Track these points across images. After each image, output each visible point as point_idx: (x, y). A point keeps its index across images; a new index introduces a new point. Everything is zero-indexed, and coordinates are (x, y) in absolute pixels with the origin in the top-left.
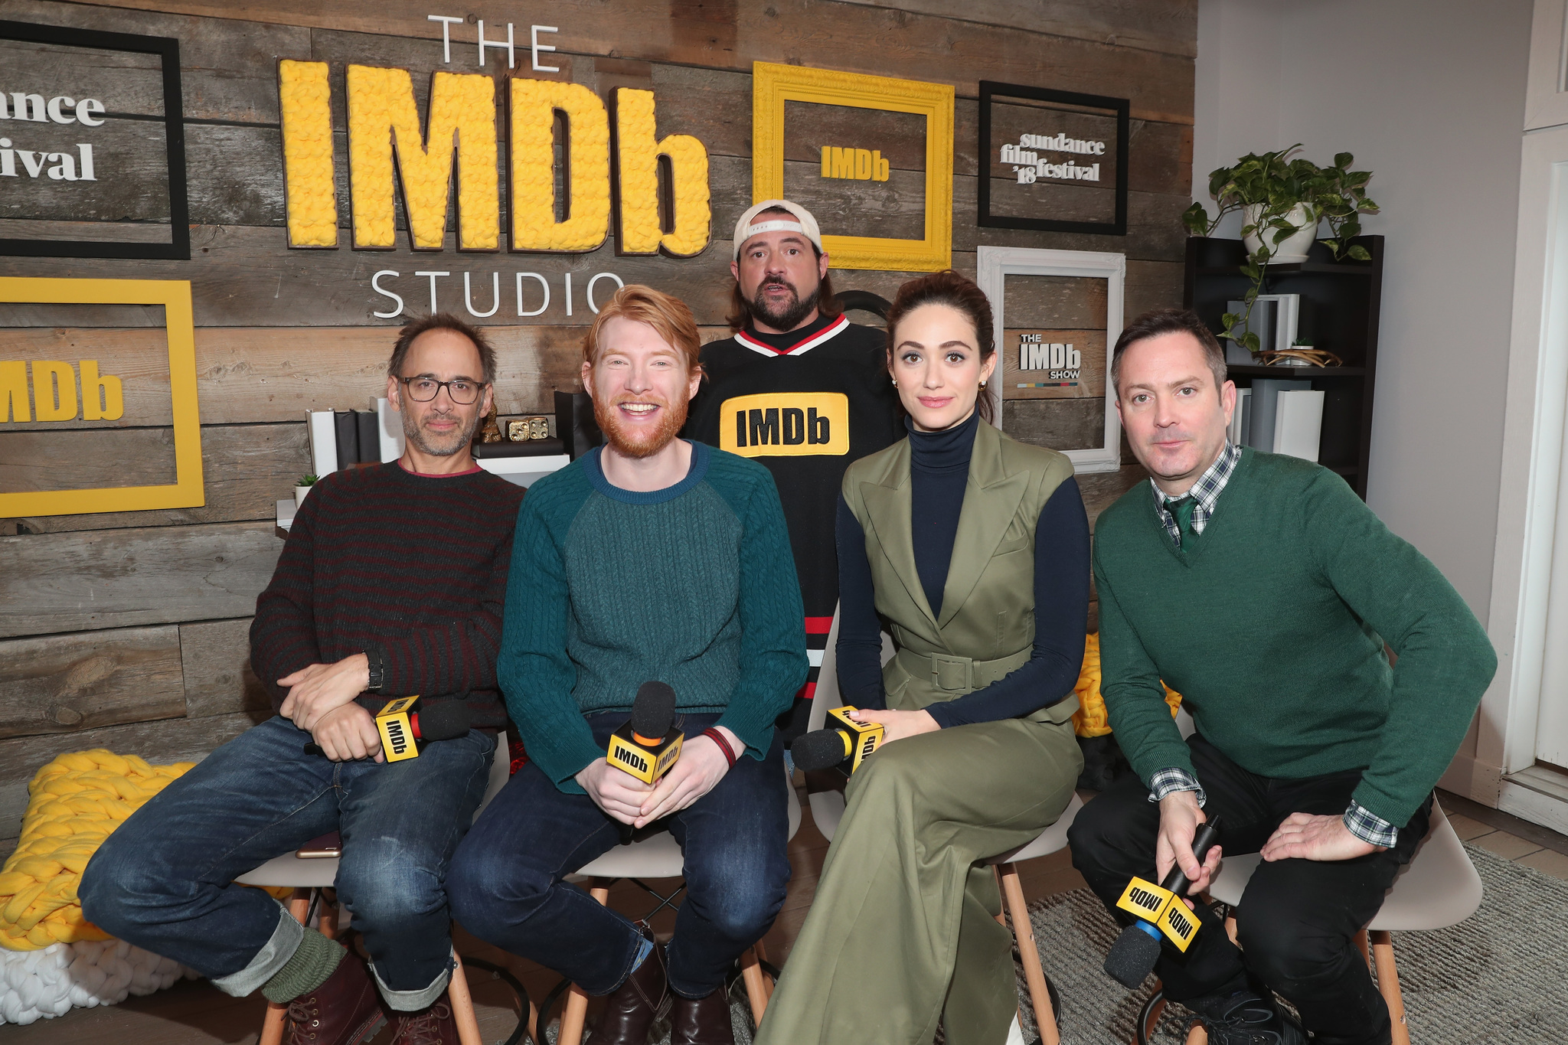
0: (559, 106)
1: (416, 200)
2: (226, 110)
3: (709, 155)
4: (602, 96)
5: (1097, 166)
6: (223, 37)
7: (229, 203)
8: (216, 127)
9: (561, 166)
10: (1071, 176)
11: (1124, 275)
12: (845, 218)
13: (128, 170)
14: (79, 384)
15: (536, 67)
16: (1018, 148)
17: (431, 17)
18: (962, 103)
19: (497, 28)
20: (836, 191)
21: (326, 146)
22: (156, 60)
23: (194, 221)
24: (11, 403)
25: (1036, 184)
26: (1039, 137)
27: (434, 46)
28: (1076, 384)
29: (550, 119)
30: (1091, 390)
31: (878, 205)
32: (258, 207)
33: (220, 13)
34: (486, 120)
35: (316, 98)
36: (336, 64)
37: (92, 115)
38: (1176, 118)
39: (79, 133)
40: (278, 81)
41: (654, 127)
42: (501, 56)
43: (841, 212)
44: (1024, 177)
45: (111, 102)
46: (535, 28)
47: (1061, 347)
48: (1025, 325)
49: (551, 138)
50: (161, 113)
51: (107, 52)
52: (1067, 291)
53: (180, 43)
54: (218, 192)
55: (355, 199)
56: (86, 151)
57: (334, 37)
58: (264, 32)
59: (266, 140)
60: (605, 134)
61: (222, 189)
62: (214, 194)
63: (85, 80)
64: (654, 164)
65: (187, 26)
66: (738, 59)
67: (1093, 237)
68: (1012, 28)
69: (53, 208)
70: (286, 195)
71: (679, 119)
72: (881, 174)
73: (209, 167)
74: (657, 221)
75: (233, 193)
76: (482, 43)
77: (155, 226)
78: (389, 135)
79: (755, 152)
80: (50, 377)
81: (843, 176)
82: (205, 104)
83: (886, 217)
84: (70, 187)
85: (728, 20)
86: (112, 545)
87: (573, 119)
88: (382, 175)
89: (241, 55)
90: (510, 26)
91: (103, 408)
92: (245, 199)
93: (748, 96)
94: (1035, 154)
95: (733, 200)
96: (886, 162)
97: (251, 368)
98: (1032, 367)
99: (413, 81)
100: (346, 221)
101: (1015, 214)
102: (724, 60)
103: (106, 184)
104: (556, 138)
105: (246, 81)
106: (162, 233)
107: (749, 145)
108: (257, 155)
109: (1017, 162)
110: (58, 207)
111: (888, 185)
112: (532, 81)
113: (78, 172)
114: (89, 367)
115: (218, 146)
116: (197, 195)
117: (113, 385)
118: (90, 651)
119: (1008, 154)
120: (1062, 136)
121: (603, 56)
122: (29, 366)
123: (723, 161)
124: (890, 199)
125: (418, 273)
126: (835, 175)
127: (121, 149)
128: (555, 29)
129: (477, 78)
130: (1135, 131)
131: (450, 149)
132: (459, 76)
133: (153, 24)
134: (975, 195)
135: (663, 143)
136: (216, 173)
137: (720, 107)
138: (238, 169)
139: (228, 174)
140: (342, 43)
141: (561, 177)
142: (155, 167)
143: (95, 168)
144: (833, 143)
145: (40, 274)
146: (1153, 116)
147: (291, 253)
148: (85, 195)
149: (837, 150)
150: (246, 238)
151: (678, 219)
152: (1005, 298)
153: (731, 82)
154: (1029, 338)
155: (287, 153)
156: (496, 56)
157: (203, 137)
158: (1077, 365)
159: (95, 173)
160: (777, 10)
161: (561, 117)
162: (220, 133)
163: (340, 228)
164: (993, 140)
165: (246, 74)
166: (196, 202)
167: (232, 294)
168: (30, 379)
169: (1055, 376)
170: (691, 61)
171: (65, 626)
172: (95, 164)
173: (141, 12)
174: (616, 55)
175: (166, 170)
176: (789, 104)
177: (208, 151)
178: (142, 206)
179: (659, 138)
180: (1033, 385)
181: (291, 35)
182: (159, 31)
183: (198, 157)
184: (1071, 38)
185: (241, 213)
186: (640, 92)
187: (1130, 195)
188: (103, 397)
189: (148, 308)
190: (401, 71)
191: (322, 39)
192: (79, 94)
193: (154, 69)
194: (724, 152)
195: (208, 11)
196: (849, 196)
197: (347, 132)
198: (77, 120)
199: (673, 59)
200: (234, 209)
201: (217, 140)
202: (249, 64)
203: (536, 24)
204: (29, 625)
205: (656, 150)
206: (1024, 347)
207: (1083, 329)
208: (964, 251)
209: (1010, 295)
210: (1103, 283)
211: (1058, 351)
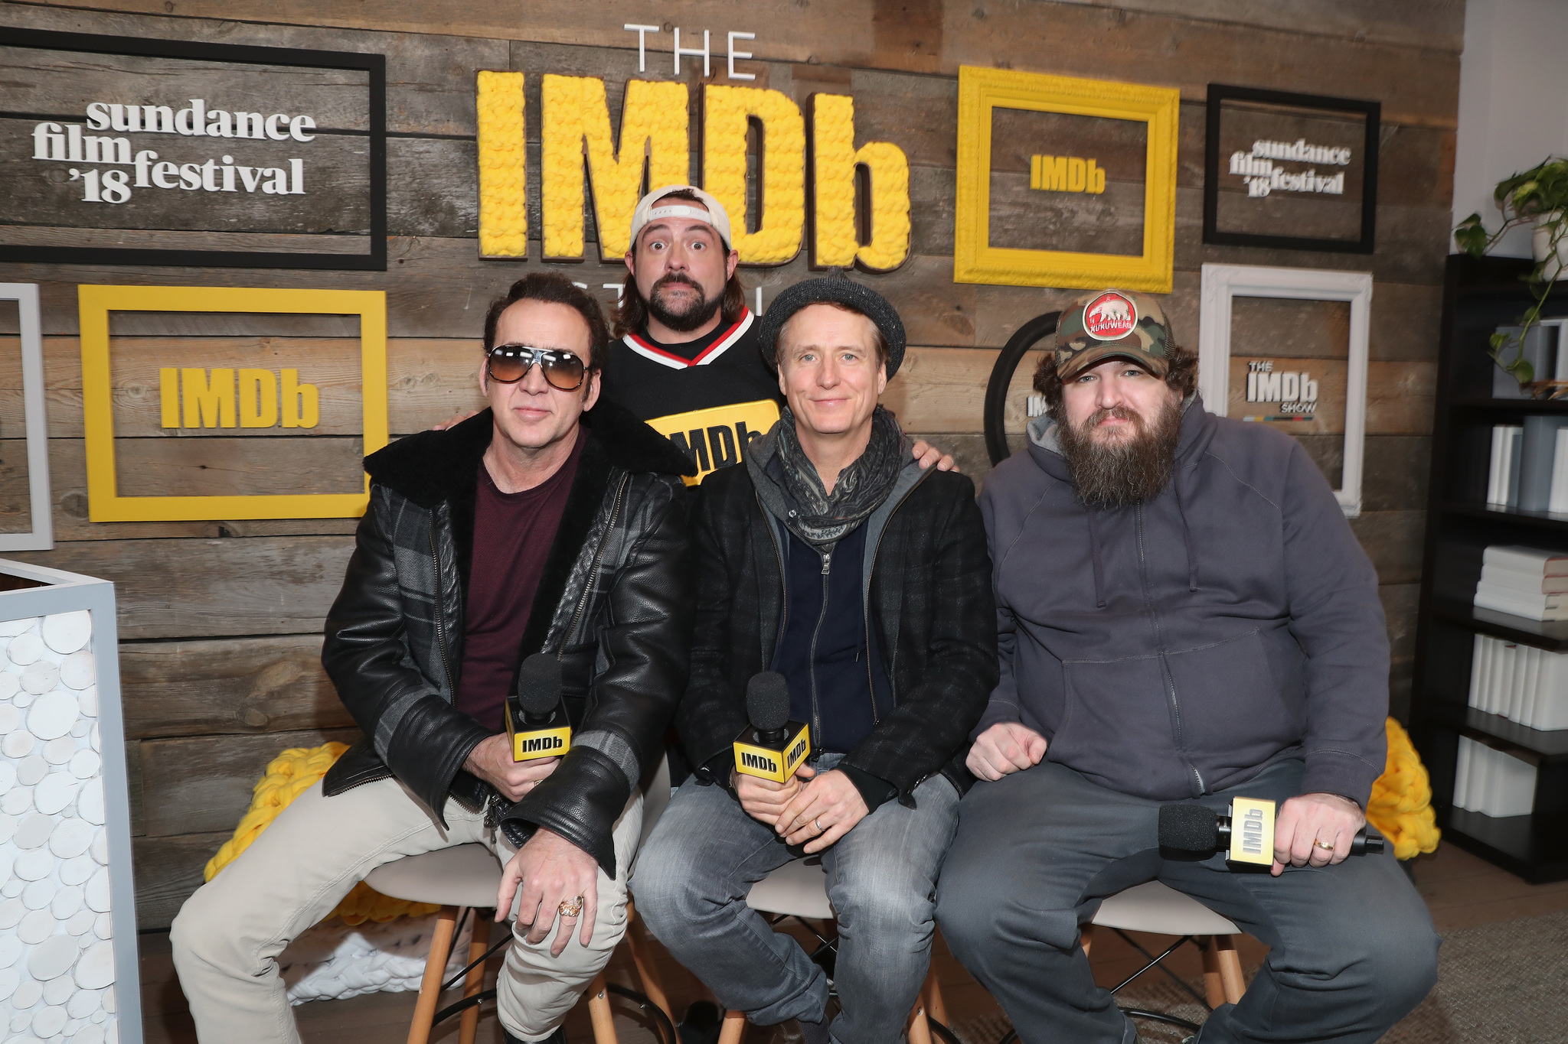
0: (754, 113)
1: (606, 209)
2: (426, 123)
3: (910, 165)
4: (798, 102)
5: (1340, 177)
6: (427, 52)
7: (426, 216)
8: (416, 140)
9: (755, 176)
10: (1310, 188)
11: (1370, 298)
12: (1055, 233)
13: (334, 184)
14: (279, 392)
15: (732, 74)
16: (1250, 157)
17: (627, 26)
18: (1188, 108)
19: (693, 35)
20: (1047, 203)
21: (520, 155)
22: (364, 76)
23: (392, 233)
24: (219, 410)
25: (1270, 197)
26: (1275, 145)
27: (630, 55)
28: (1310, 419)
29: (744, 126)
30: (1328, 425)
31: (1093, 219)
32: (453, 219)
33: (425, 28)
34: (678, 128)
35: (511, 108)
36: (532, 75)
37: (305, 131)
38: (1436, 122)
39: (292, 148)
40: (475, 91)
41: (852, 134)
42: (696, 65)
43: (1051, 227)
44: (1256, 189)
45: (322, 118)
46: (731, 35)
47: (1294, 376)
48: (1255, 351)
49: (744, 146)
50: (366, 127)
51: (320, 70)
52: (1303, 316)
53: (387, 59)
54: (415, 204)
55: (545, 209)
56: (297, 165)
57: (532, 49)
58: (465, 46)
59: (463, 152)
60: (801, 141)
61: (419, 201)
62: (411, 206)
63: (300, 98)
64: (852, 173)
65: (394, 43)
66: (944, 64)
67: (1335, 256)
68: (1246, 25)
69: (266, 221)
70: (479, 206)
71: (879, 127)
72: (1096, 185)
73: (408, 179)
74: (853, 232)
75: (429, 205)
76: (678, 51)
77: (356, 238)
78: (581, 144)
79: (960, 162)
80: (254, 384)
81: (1054, 187)
82: (407, 118)
83: (1100, 232)
84: (280, 200)
85: (934, 23)
86: (301, 551)
87: (768, 126)
88: (572, 185)
89: (443, 69)
90: (707, 33)
91: (300, 417)
92: (441, 211)
93: (953, 103)
94: (1270, 164)
95: (936, 212)
96: (1101, 173)
97: (439, 380)
98: (1261, 398)
99: (607, 90)
100: (535, 233)
101: (1245, 229)
102: (929, 64)
103: (314, 197)
104: (749, 146)
105: (446, 94)
106: (361, 245)
107: (953, 154)
108: (453, 167)
109: (1249, 171)
110: (270, 221)
111: (1104, 197)
112: (726, 88)
113: (289, 187)
114: (289, 375)
115: (418, 159)
116: (396, 208)
117: (310, 392)
118: (278, 655)
119: (1239, 163)
120: (1301, 143)
121: (801, 63)
122: (236, 373)
123: (925, 172)
124: (1105, 212)
125: (606, 286)
126: (1046, 186)
127: (329, 164)
128: (752, 36)
129: (671, 85)
130: (1386, 138)
131: (642, 157)
132: (653, 83)
133: (363, 42)
134: (1200, 209)
135: (861, 151)
136: (414, 185)
137: (923, 115)
138: (435, 181)
139: (426, 186)
140: (539, 55)
141: (754, 188)
142: (358, 180)
143: (304, 182)
144: (1044, 152)
145: (252, 285)
146: (1408, 119)
147: (482, 264)
148: (295, 208)
149: (1048, 160)
150: (440, 249)
151: (876, 231)
152: (1233, 321)
153: (935, 88)
154: (1259, 367)
155: (481, 163)
156: (691, 64)
157: (404, 150)
158: (1313, 397)
159: (304, 187)
160: (986, 11)
161: (755, 123)
162: (420, 145)
163: (530, 239)
164: (1222, 148)
165: (446, 88)
166: (395, 214)
167: (425, 305)
168: (237, 386)
169: (1287, 409)
170: (893, 66)
171: (258, 629)
172: (304, 178)
173: (352, 31)
174: (814, 61)
175: (369, 182)
176: (996, 110)
177: (408, 163)
178: (345, 219)
179: (857, 144)
180: (1260, 419)
181: (491, 48)
182: (368, 49)
183: (398, 169)
184: (1313, 35)
185: (437, 224)
186: (839, 98)
187: (1380, 209)
188: (300, 405)
189: (345, 319)
190: (595, 80)
191: (521, 51)
192: (293, 112)
193: (362, 85)
194: (927, 162)
195: (414, 28)
196: (1060, 210)
197: (540, 143)
198: (291, 137)
199: (874, 65)
200: (430, 220)
201: (417, 153)
202: (450, 77)
203: (735, 29)
204: (226, 626)
205: (854, 157)
206: (1252, 376)
207: (1320, 358)
208: (1187, 269)
209: (1238, 318)
210: (1345, 307)
211: (1291, 381)
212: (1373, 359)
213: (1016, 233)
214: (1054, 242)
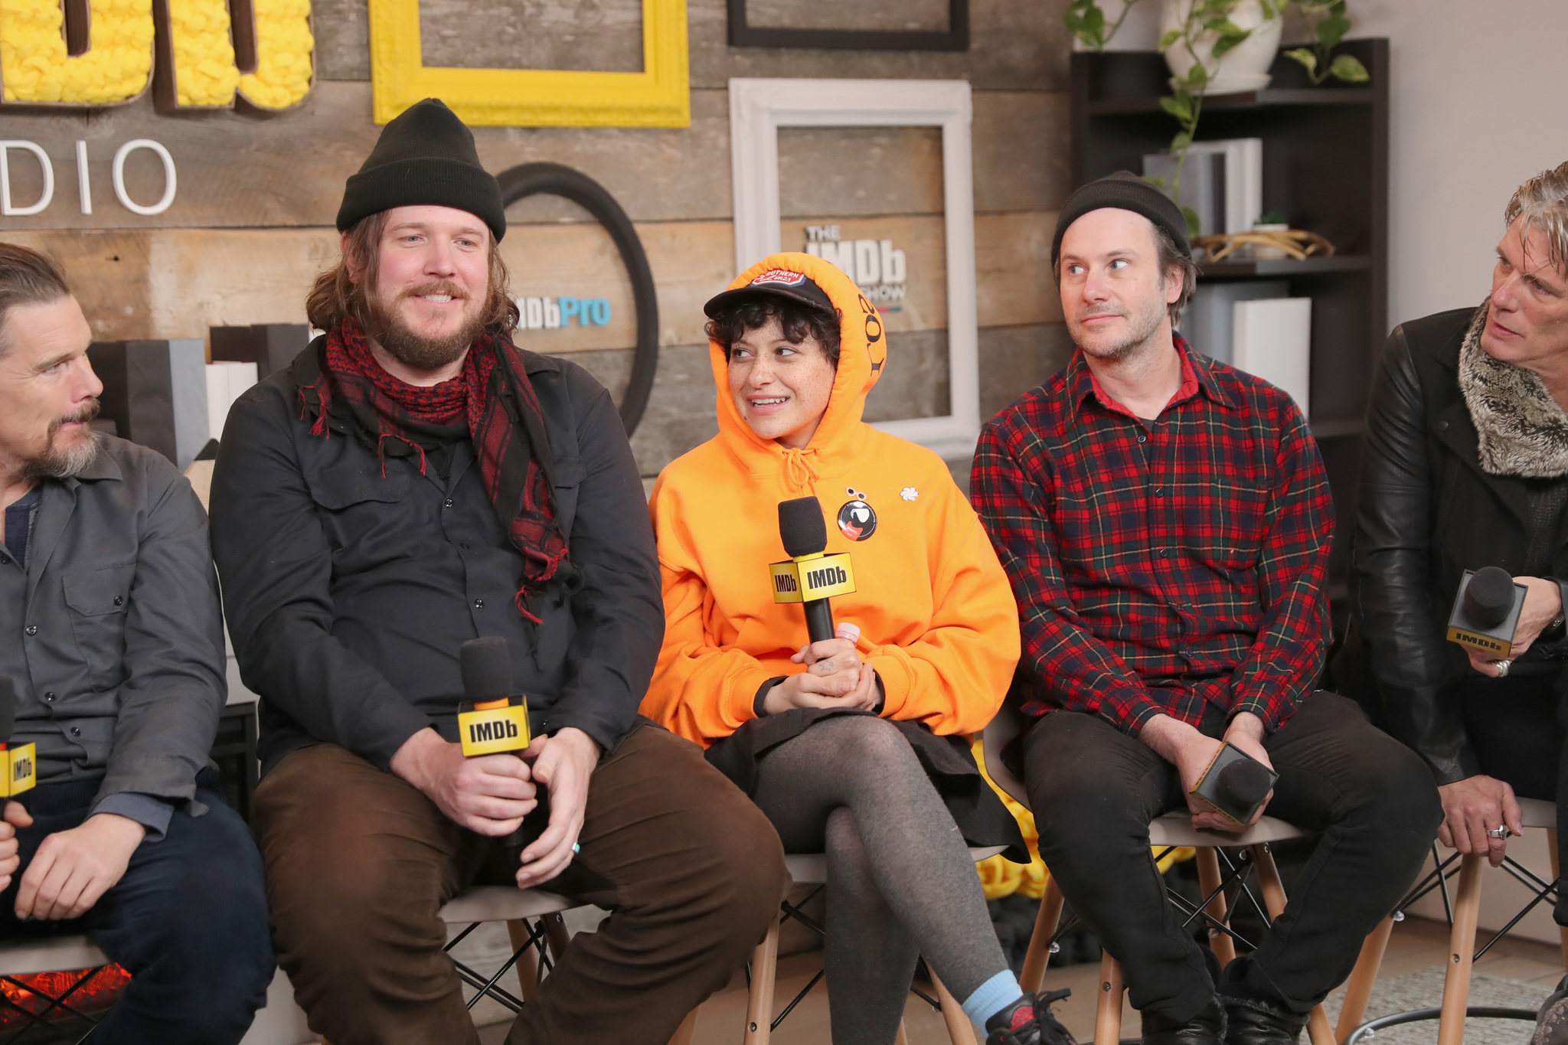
11: (969, 121)
12: (516, 40)
30: (924, 319)
31: (568, 16)
43: (510, 30)
48: (812, 210)
52: (876, 151)
67: (915, 57)
74: (230, 53)
83: (580, 36)
95: (339, 12)
101: (787, 22)
124: (587, 5)
151: (262, 49)
152: (780, 166)
196: (520, 3)
207: (906, 215)
208: (708, 89)
209: (786, 160)
210: (935, 134)
211: (867, 253)
212: (979, 213)
213: (458, 42)
214: (516, 55)
